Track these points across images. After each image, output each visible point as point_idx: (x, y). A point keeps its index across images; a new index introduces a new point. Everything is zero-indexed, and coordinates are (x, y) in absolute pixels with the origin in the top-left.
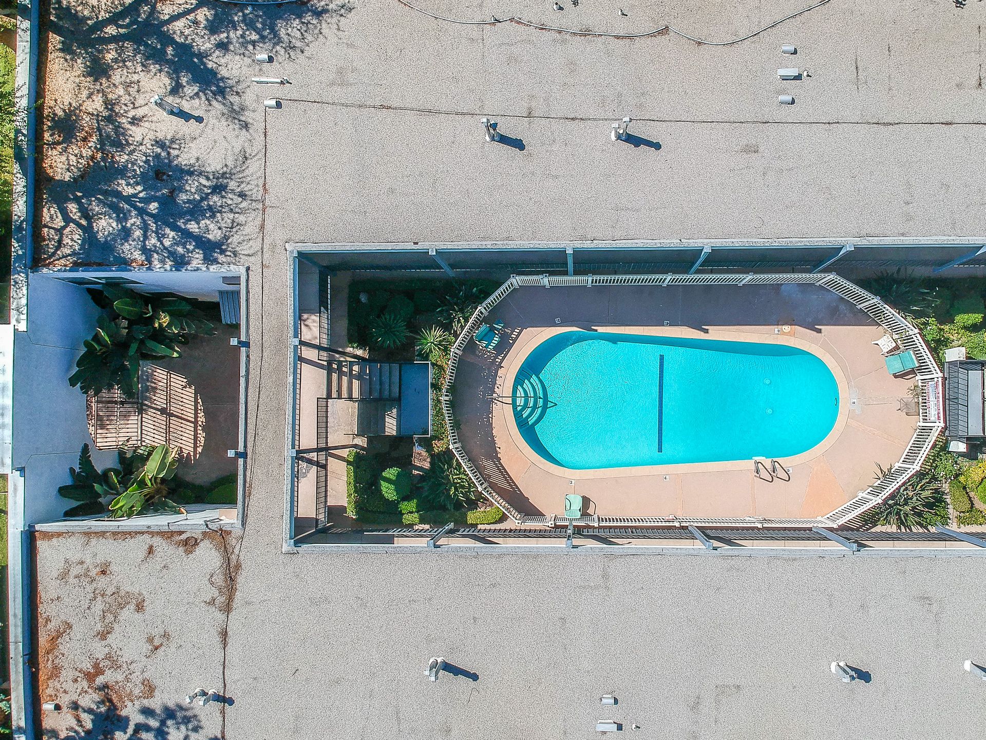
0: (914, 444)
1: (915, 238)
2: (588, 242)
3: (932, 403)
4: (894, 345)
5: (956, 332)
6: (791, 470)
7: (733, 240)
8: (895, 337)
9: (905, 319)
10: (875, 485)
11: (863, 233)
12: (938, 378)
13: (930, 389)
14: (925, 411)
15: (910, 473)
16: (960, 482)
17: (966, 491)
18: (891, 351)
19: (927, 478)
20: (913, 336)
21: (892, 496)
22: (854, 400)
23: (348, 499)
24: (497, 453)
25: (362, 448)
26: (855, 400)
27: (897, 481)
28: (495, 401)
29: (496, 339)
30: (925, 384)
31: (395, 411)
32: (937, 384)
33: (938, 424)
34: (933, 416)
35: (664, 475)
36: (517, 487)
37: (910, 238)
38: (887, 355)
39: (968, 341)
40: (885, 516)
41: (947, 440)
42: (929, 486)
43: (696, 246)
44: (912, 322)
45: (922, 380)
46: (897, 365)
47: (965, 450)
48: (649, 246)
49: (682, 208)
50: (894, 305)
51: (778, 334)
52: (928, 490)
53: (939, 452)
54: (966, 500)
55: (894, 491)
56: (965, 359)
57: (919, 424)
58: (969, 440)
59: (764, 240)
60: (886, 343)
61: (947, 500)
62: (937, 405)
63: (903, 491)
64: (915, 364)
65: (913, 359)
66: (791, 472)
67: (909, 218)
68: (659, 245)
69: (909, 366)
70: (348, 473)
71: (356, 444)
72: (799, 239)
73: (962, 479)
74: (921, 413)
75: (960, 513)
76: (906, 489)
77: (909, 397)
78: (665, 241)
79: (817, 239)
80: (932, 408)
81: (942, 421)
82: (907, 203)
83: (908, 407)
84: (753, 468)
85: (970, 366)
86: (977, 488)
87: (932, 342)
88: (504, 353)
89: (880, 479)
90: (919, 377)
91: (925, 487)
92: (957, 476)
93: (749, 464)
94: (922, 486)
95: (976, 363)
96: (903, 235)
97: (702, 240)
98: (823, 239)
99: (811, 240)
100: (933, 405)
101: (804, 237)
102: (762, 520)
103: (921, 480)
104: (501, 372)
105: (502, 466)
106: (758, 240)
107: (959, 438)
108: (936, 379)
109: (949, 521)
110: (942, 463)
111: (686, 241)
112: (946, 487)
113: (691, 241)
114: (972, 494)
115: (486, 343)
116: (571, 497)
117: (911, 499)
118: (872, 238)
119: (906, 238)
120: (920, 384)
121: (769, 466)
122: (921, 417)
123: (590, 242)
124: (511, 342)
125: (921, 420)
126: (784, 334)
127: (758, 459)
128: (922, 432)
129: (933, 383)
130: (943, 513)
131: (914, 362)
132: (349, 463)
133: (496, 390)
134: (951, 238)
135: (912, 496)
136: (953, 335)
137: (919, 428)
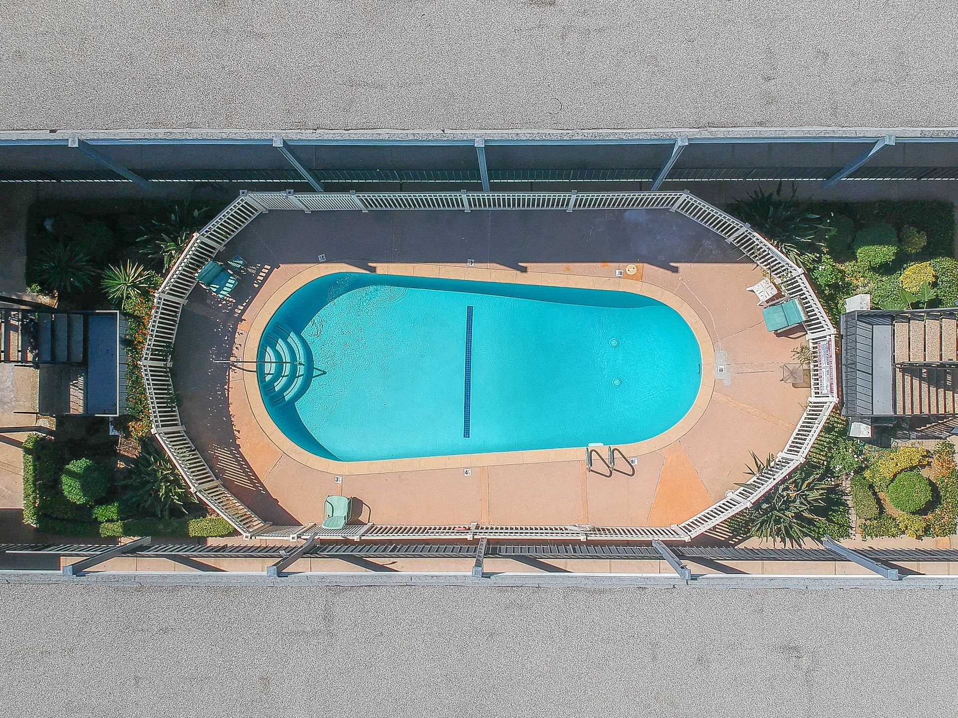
0: (804, 426)
1: (778, 129)
2: (307, 131)
3: (824, 370)
4: (775, 292)
5: (861, 274)
6: (636, 461)
7: (518, 131)
8: (778, 281)
9: (787, 255)
10: (748, 483)
11: (704, 121)
12: (830, 335)
13: (822, 351)
14: (817, 382)
15: (792, 466)
16: (865, 478)
17: (874, 490)
18: (772, 299)
19: (817, 474)
20: (797, 278)
21: (768, 497)
22: (721, 367)
23: (25, 502)
24: (235, 438)
25: (50, 432)
26: (723, 367)
27: (775, 477)
28: (233, 368)
29: (231, 283)
30: (816, 345)
31: (81, 379)
32: (829, 344)
33: (830, 399)
34: (825, 388)
35: (465, 468)
36: (263, 486)
37: (772, 129)
38: (766, 305)
39: (878, 287)
40: (759, 525)
41: (847, 421)
42: (820, 484)
43: (465, 139)
44: (795, 258)
45: (813, 339)
46: (778, 320)
47: (869, 435)
48: (398, 139)
49: (447, 84)
50: (769, 235)
51: (620, 277)
52: (818, 489)
53: (837, 437)
54: (873, 503)
55: (771, 489)
56: (869, 310)
57: (810, 399)
58: (876, 421)
59: (563, 131)
60: (764, 290)
61: (848, 502)
62: (829, 372)
63: (782, 492)
64: (801, 317)
65: (799, 311)
66: (636, 463)
67: (770, 100)
68: (411, 138)
69: (794, 322)
70: (26, 466)
71: (40, 426)
72: (612, 131)
73: (867, 474)
74: (812, 384)
75: (866, 520)
76: (787, 489)
77: (794, 362)
78: (421, 132)
79: (636, 131)
80: (825, 377)
81: (835, 394)
82: (769, 79)
83: (794, 377)
84: (585, 457)
85: (875, 320)
86: (887, 487)
87: (827, 288)
88: (247, 301)
89: (754, 474)
90: (810, 336)
91: (814, 486)
92: (859, 471)
93: (580, 453)
94: (809, 484)
95: (883, 316)
96: (761, 124)
97: (474, 131)
98: (645, 130)
99: (629, 131)
100: (825, 372)
101: (619, 127)
102: (588, 529)
103: (808, 476)
104: (241, 327)
105: (242, 456)
106: (554, 131)
107: (862, 419)
108: (828, 337)
109: (850, 531)
110: (840, 453)
111: (451, 131)
112: (846, 485)
113: (459, 132)
114: (882, 495)
115: (218, 287)
116: (334, 500)
117: (794, 502)
118: (716, 129)
119: (766, 129)
120: (811, 345)
121: (606, 455)
122: (813, 391)
123: (312, 131)
124: (257, 286)
125: (813, 394)
126: (628, 277)
127: (592, 446)
128: (814, 411)
129: (825, 343)
130: (841, 521)
131: (800, 314)
132: (27, 451)
133: (235, 351)
134: (830, 129)
135: (795, 498)
136: (857, 280)
137: (810, 404)
